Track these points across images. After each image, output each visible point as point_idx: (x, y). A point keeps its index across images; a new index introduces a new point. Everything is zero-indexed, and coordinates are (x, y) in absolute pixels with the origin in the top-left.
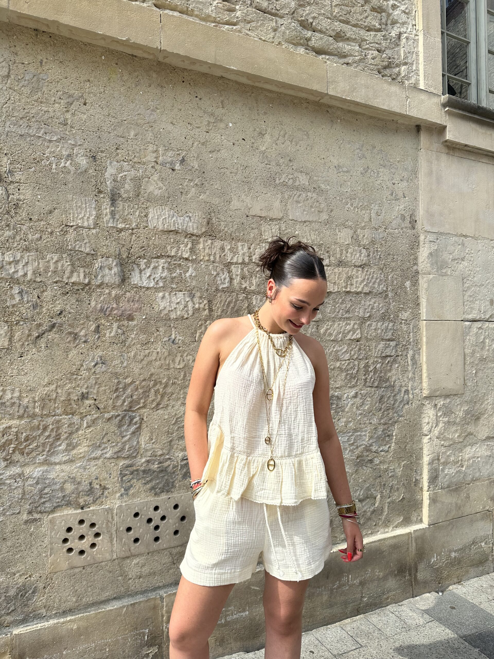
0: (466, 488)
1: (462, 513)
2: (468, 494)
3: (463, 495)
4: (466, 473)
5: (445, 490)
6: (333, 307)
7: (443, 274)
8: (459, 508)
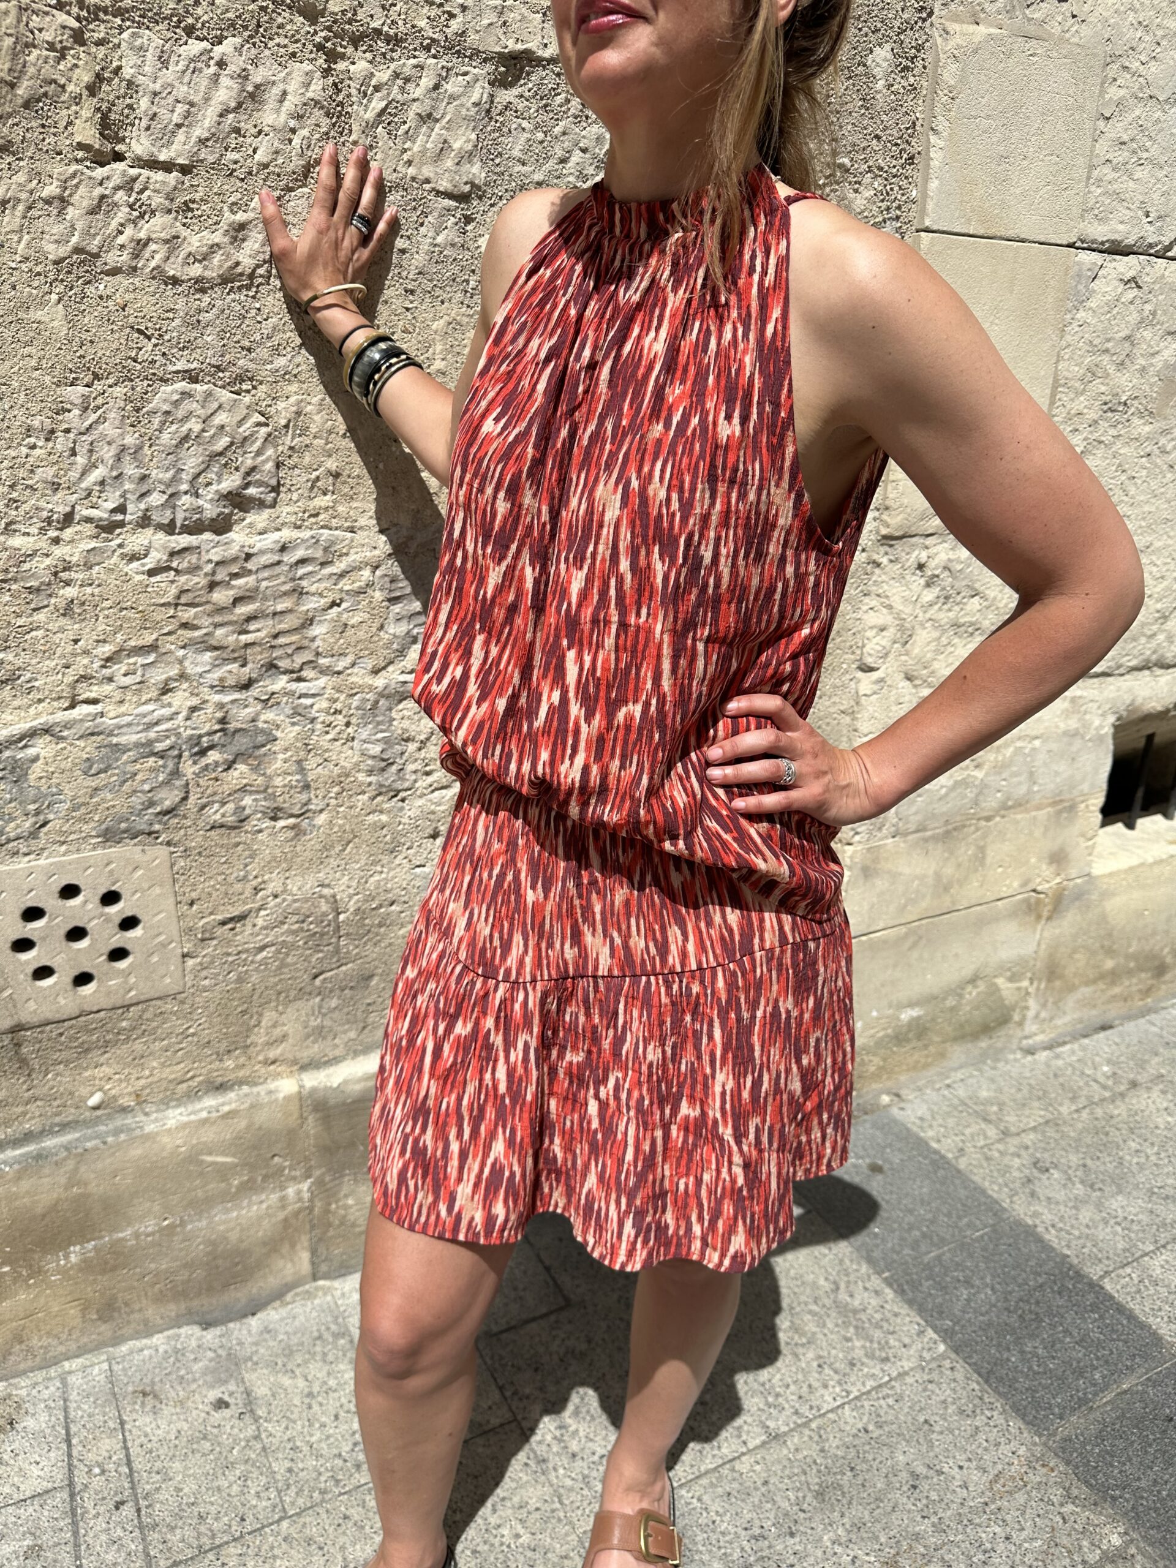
0: (977, 830)
1: (953, 903)
2: (982, 849)
3: (966, 851)
4: (986, 786)
5: (910, 837)
6: (540, 136)
7: (1031, 29)
8: (946, 889)
